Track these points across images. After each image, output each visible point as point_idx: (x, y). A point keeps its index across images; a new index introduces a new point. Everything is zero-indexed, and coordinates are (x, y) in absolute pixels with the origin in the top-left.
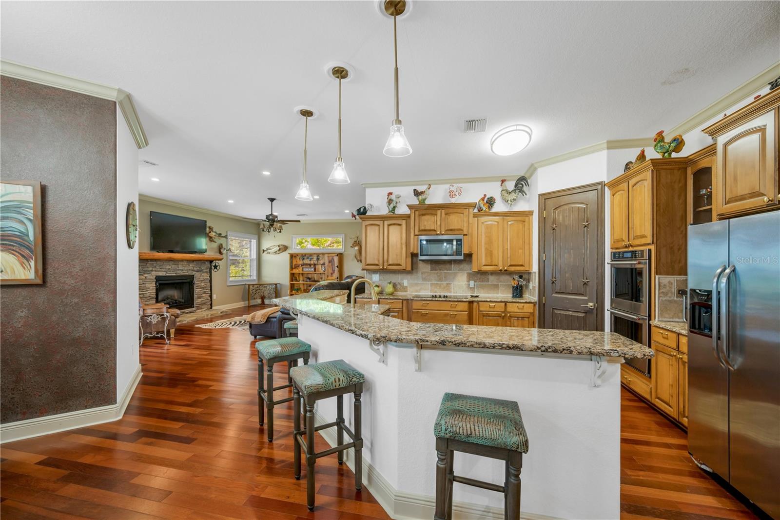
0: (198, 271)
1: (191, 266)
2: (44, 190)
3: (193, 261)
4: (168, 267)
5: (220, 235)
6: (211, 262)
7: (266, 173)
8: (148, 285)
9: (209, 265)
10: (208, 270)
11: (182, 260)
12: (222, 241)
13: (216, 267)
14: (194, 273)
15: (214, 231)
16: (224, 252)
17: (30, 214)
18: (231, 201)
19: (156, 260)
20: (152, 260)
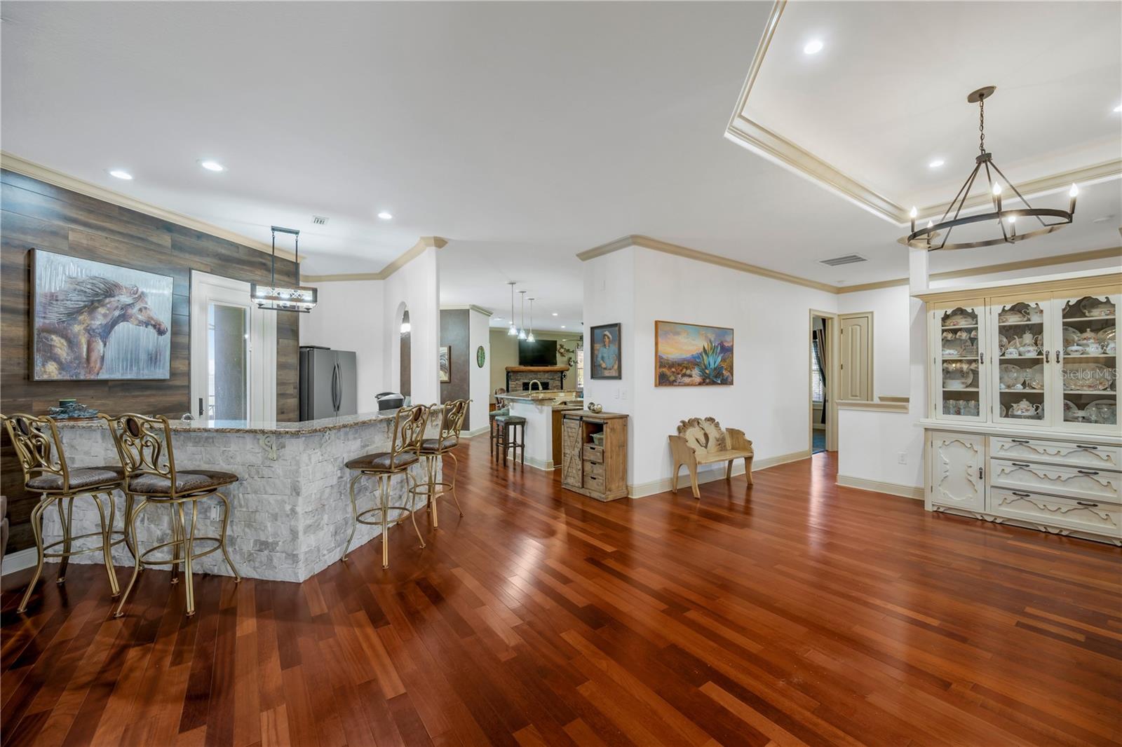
0: (552, 379)
1: (546, 375)
2: (450, 347)
3: (548, 372)
4: (531, 376)
5: (568, 351)
6: (562, 372)
7: (555, 314)
8: (518, 389)
9: (560, 375)
10: (560, 379)
11: (540, 372)
12: (571, 355)
13: (565, 376)
14: (548, 381)
15: (564, 347)
16: (572, 363)
17: (446, 357)
18: (563, 327)
19: (523, 372)
20: (520, 372)
